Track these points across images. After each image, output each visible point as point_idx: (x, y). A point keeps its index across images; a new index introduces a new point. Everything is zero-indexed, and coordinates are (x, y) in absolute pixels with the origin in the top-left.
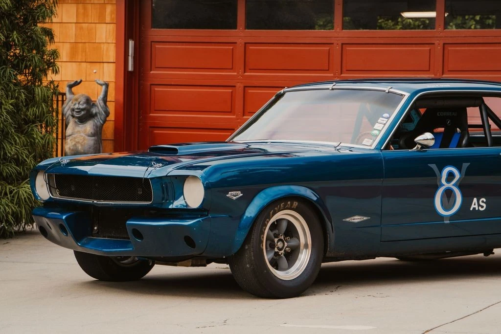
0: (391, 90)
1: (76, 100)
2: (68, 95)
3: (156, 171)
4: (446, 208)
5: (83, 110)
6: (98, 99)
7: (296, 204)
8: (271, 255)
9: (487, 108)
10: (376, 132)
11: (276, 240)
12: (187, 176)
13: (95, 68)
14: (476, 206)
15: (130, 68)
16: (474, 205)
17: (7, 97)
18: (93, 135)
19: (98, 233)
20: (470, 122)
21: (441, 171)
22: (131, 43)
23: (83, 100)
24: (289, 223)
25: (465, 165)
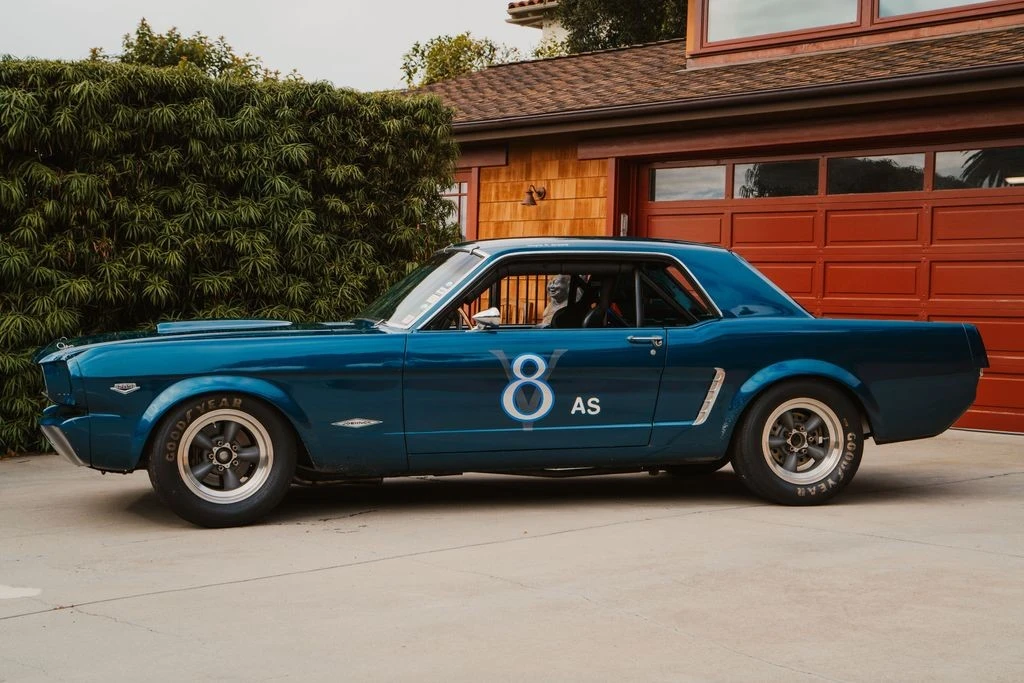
5: (557, 289)
10: (423, 306)
11: (215, 449)
14: (582, 409)
16: (578, 407)
21: (512, 359)
22: (623, 218)
24: (239, 426)
25: (559, 352)
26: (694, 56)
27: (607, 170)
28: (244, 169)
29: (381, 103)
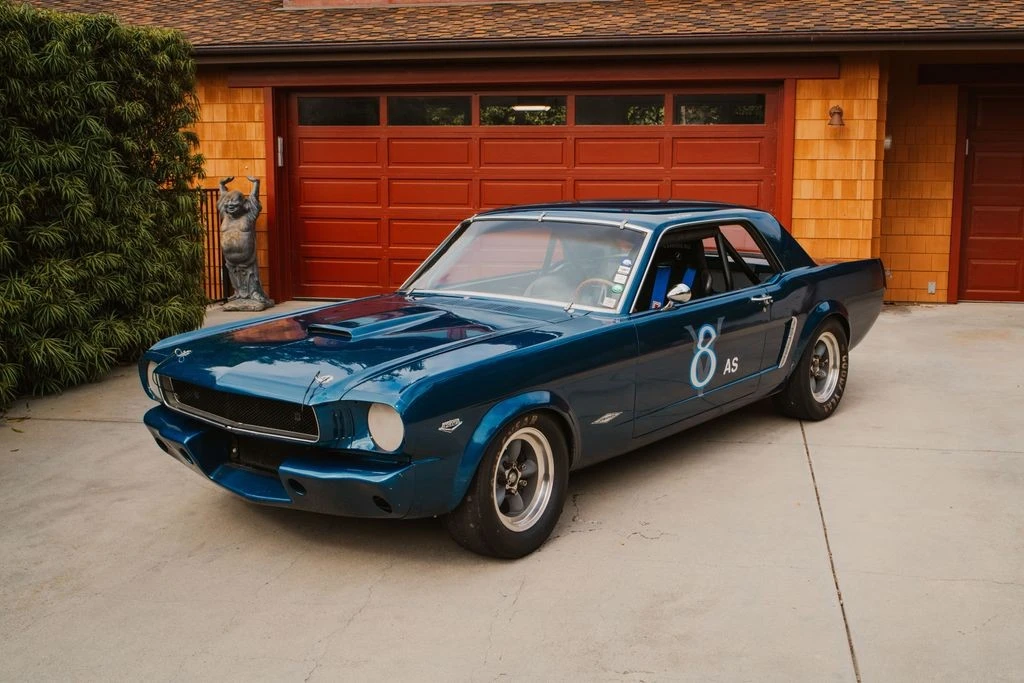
0: (626, 225)
1: (229, 197)
2: (221, 192)
3: (323, 390)
4: (700, 379)
5: (236, 206)
6: (250, 194)
8: (503, 496)
9: (724, 240)
10: (618, 288)
11: (507, 472)
12: (372, 404)
13: (247, 165)
15: (280, 164)
18: (247, 230)
19: (238, 457)
22: (280, 140)
23: (235, 197)
24: (525, 444)
25: (721, 320)
27: (262, 98)
28: (56, 109)
29: (150, 38)
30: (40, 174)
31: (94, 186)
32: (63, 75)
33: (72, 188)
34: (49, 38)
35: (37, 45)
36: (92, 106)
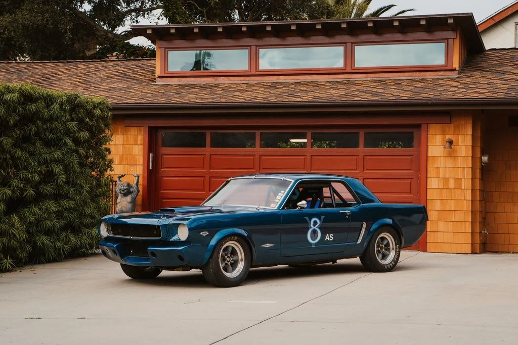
0: (285, 179)
1: (122, 184)
2: (118, 182)
3: (164, 221)
4: (313, 240)
5: (126, 189)
6: (134, 184)
7: (236, 238)
8: (224, 265)
9: (333, 188)
10: (277, 201)
11: (226, 257)
12: (180, 224)
13: (132, 168)
14: (328, 238)
15: (151, 168)
16: (327, 238)
17: (86, 183)
18: (131, 203)
19: (133, 254)
20: (325, 195)
21: (310, 220)
22: (151, 155)
23: (126, 185)
24: (233, 248)
25: (323, 217)
26: (160, 77)
27: (142, 132)
28: (53, 134)
29: (92, 102)
30: (46, 162)
31: (66, 168)
32: (57, 119)
33: (58, 169)
34: (52, 104)
35: (48, 106)
36: (68, 133)
